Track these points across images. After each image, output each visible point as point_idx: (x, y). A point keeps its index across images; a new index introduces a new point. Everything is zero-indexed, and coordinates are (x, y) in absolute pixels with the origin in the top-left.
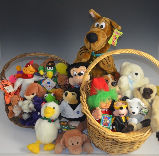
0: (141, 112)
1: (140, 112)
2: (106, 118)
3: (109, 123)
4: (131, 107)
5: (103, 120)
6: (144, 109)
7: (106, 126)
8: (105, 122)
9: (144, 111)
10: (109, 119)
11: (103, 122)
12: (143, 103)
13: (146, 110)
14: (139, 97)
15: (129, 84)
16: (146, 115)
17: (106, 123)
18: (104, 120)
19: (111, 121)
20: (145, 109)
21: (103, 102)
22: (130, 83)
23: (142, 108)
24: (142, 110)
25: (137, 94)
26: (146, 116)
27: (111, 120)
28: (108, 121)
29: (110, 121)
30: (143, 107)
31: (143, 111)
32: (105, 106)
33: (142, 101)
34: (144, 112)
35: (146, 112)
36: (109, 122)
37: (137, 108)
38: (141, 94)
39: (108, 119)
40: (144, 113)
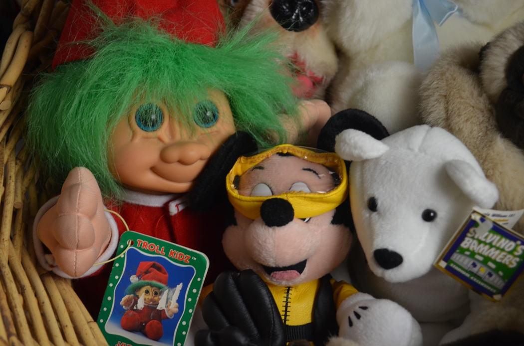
0: (456, 257)
1: (447, 257)
2: (158, 266)
3: (177, 316)
4: (372, 205)
5: (126, 280)
6: (483, 233)
7: (145, 335)
8: (141, 305)
9: (484, 249)
10: (179, 287)
11: (128, 302)
12: (488, 177)
13: (508, 245)
14: (459, 121)
15: (409, 24)
16: (502, 292)
17: (151, 308)
18: (138, 288)
19: (189, 305)
20: (495, 238)
21: (140, 133)
22: (420, 20)
23: (472, 224)
24: (466, 243)
25: (446, 98)
26: (497, 297)
27: (191, 295)
28: (168, 301)
29: (180, 300)
30: (477, 218)
31: (473, 254)
32: (154, 170)
33: (482, 160)
34: (487, 259)
35: (500, 266)
36: (174, 306)
37: (428, 216)
38: (481, 103)
39: (172, 286)
40: (482, 271)
